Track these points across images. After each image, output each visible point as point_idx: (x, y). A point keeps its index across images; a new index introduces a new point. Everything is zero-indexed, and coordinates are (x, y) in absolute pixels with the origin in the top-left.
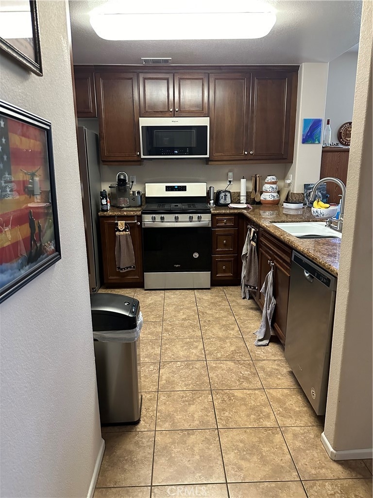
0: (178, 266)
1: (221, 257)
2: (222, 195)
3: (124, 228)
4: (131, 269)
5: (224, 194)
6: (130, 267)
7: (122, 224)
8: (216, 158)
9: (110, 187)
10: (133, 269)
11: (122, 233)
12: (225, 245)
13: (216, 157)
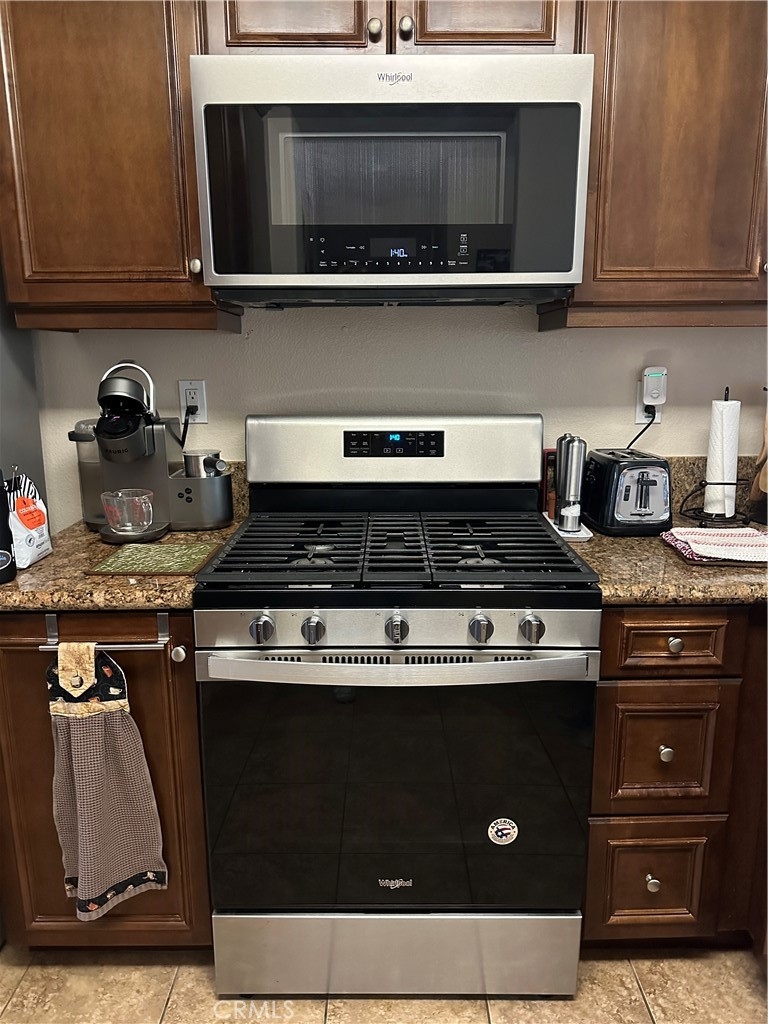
0: (397, 884)
1: (638, 831)
2: (628, 479)
3: (90, 681)
4: (143, 888)
5: (636, 473)
6: (139, 879)
7: (79, 662)
8: (609, 292)
9: (72, 436)
10: (154, 886)
11: (78, 710)
12: (664, 770)
13: (611, 288)
